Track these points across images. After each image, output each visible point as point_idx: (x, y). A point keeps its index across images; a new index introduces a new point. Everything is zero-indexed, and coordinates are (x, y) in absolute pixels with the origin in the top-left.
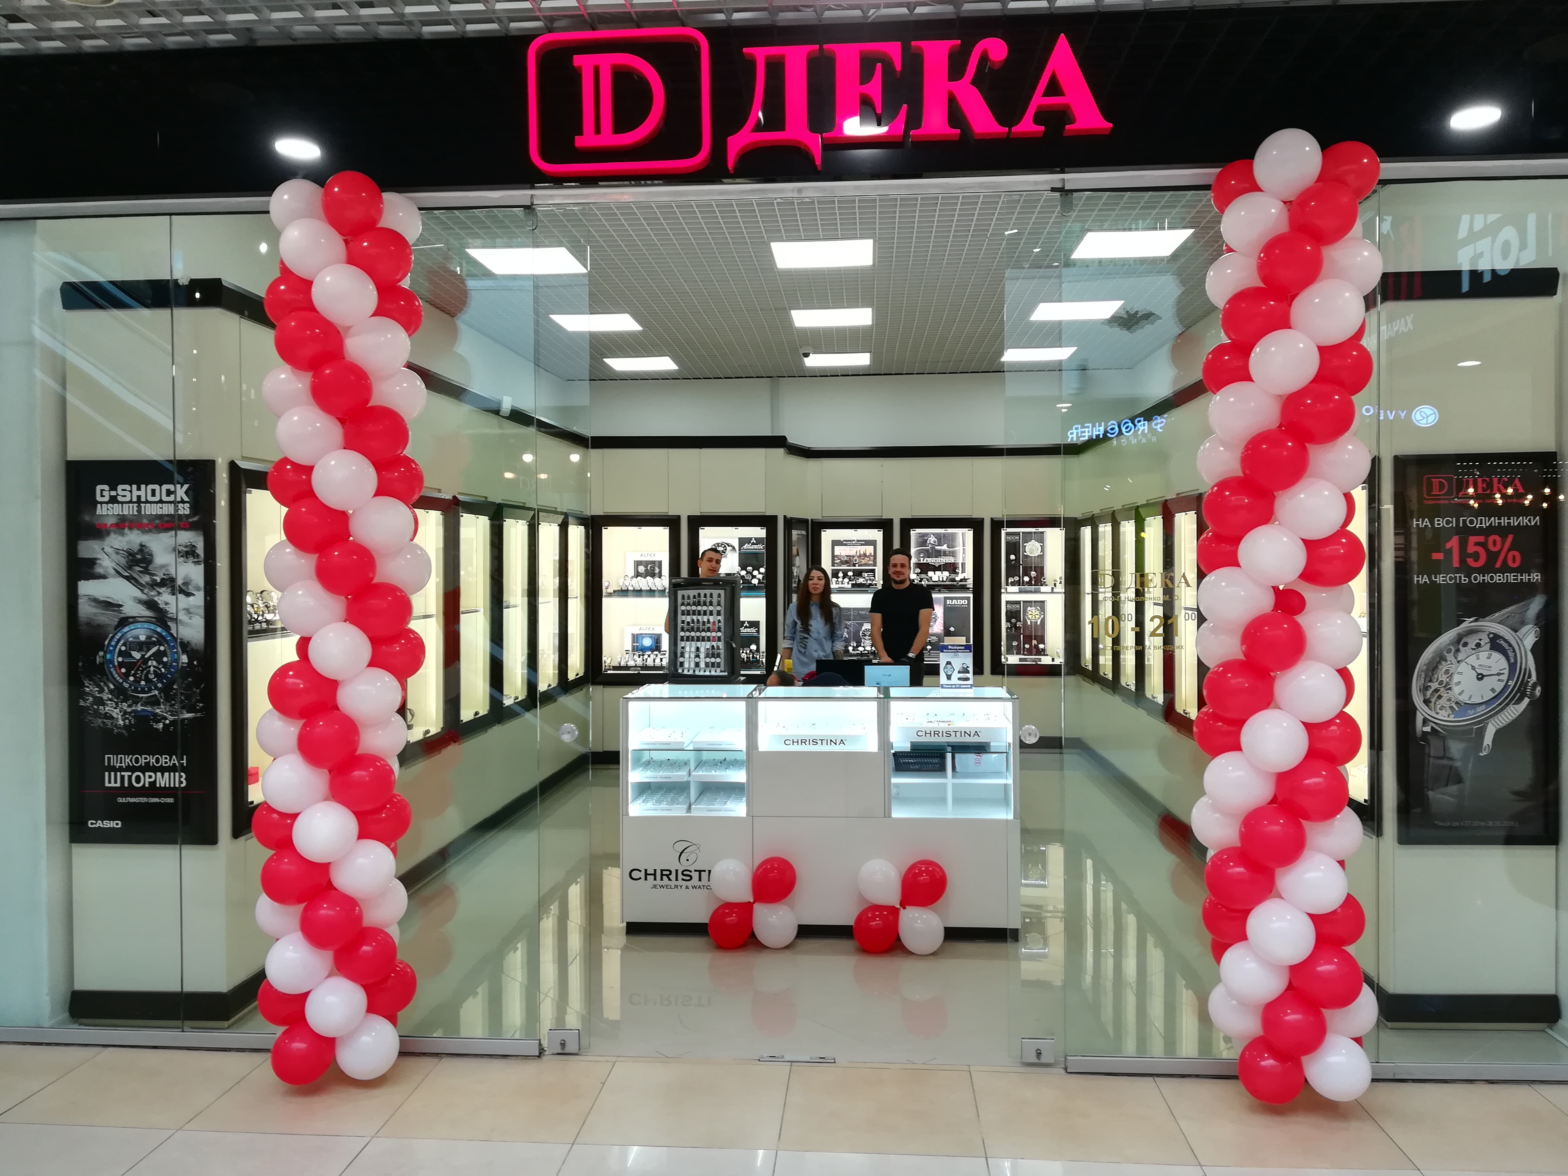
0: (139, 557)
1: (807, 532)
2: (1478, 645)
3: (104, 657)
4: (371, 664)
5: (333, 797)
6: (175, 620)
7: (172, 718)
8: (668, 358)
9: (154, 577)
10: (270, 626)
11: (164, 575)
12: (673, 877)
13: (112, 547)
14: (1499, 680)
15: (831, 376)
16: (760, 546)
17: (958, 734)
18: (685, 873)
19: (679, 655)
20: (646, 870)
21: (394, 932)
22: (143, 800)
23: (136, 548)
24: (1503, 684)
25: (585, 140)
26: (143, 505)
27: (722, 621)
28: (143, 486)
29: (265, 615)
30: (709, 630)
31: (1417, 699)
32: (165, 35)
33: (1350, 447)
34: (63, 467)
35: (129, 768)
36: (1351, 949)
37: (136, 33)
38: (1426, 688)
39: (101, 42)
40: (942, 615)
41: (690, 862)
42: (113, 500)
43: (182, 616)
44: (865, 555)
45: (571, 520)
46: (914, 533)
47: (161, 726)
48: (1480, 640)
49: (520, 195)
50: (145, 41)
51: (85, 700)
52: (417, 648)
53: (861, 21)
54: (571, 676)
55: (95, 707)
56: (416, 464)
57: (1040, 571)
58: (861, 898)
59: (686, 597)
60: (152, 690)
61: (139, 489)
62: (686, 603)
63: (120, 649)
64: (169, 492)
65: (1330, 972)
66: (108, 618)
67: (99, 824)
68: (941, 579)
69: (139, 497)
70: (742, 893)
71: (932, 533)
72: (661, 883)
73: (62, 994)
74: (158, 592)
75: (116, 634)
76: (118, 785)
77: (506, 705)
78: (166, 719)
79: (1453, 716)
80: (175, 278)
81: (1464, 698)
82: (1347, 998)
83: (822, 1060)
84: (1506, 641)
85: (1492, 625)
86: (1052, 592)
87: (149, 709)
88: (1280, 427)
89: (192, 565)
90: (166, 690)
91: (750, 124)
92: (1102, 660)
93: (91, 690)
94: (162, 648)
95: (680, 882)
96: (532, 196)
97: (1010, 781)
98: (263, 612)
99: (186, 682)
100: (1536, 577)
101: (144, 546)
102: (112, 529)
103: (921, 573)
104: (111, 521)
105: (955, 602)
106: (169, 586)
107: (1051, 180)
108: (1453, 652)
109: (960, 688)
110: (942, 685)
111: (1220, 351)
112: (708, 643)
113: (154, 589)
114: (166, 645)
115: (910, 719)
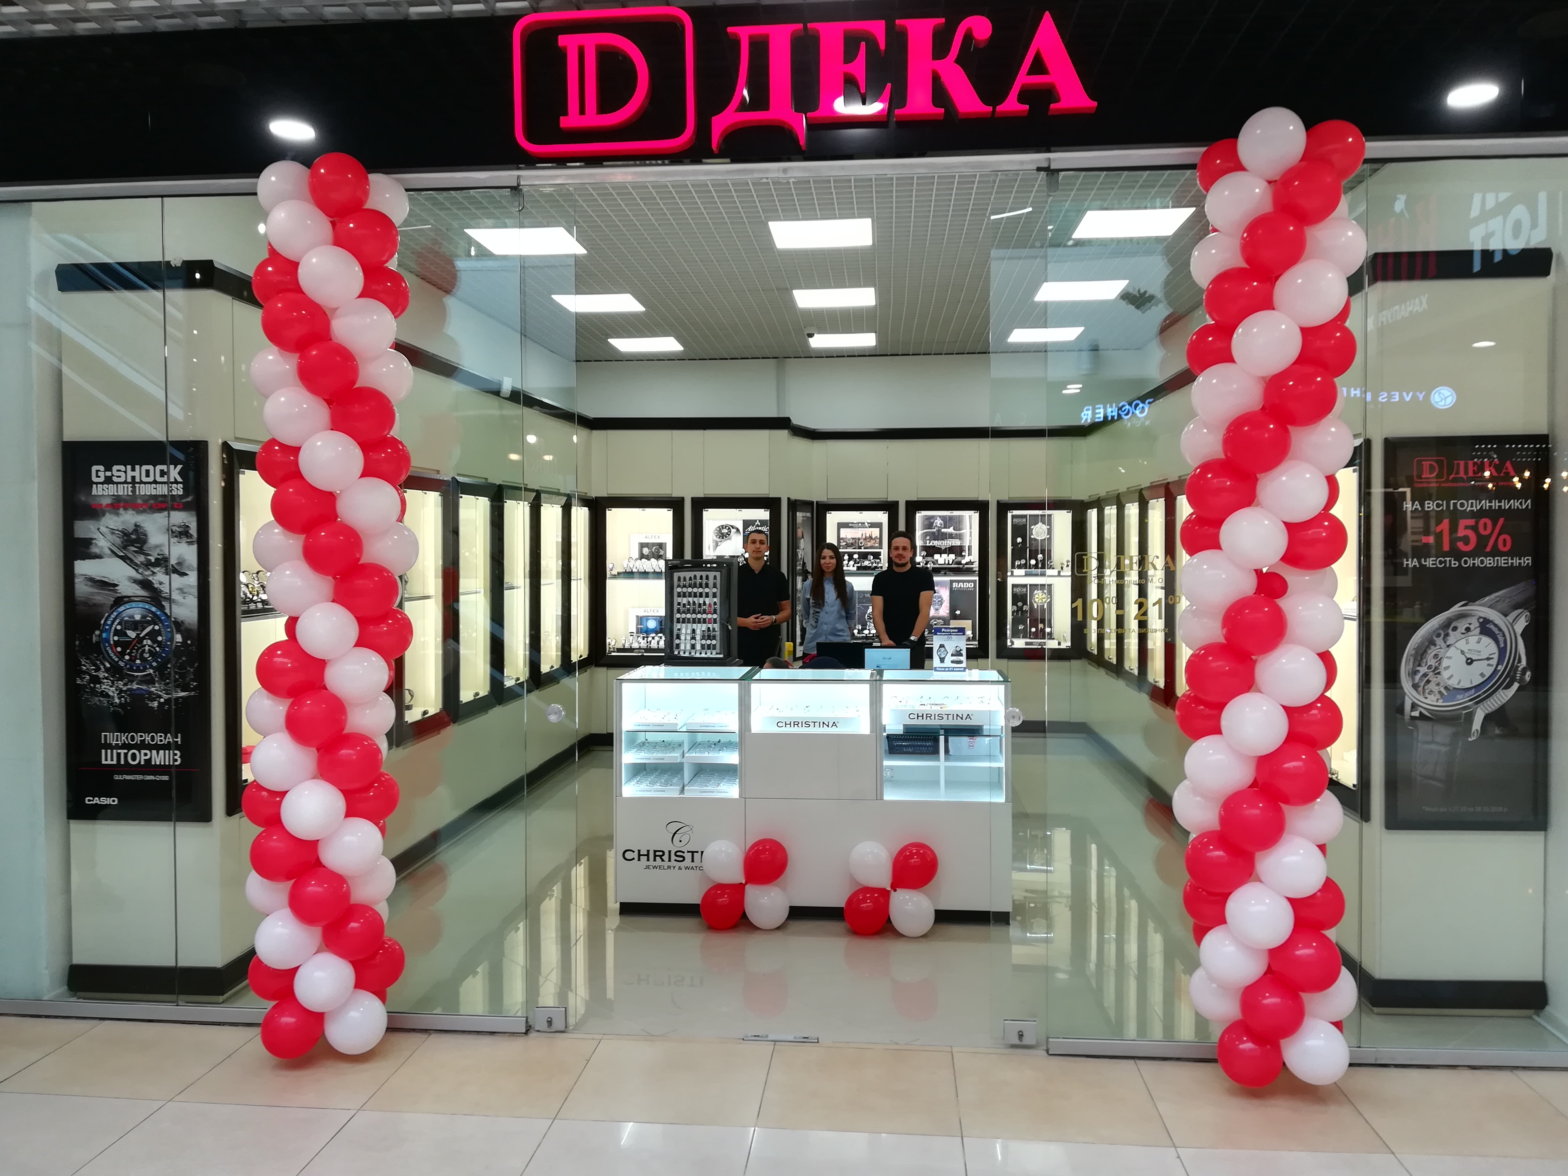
0: (133, 537)
2: (1468, 630)
3: (100, 636)
4: (358, 644)
5: (321, 775)
6: (169, 600)
7: (166, 696)
8: (672, 338)
9: (149, 557)
10: (266, 607)
11: (158, 555)
12: (666, 857)
13: (107, 527)
14: (1489, 665)
15: (837, 357)
17: (950, 717)
18: (678, 854)
19: (675, 637)
20: (639, 851)
21: (383, 909)
22: (139, 777)
23: (131, 528)
24: (1492, 669)
25: (570, 121)
26: (137, 485)
27: (718, 604)
28: (137, 467)
29: (260, 596)
30: (704, 612)
31: (1406, 683)
32: (158, 18)
33: (1333, 429)
34: (60, 446)
35: (125, 746)
36: (1331, 934)
37: (126, 16)
38: (1415, 672)
39: (92, 25)
40: (947, 598)
41: (683, 843)
42: (108, 481)
43: (175, 596)
44: (871, 537)
45: (575, 501)
46: (920, 516)
47: (156, 704)
48: (1470, 624)
49: (506, 176)
50: (135, 23)
51: (82, 679)
52: (405, 626)
54: (575, 658)
55: (92, 685)
56: (402, 445)
57: (1047, 553)
58: (853, 879)
59: (682, 579)
60: (147, 668)
61: (133, 470)
62: (682, 585)
63: (116, 628)
64: (163, 473)
65: (1308, 956)
66: (104, 598)
67: (96, 801)
68: (947, 562)
69: (133, 478)
70: (734, 874)
71: (939, 516)
72: (655, 864)
73: (61, 968)
74: (152, 571)
75: (112, 613)
76: (115, 762)
77: (507, 686)
78: (160, 697)
79: (1442, 701)
80: (167, 259)
81: (1453, 683)
82: (1326, 981)
83: (805, 1040)
84: (1496, 625)
85: (1481, 610)
86: (1059, 575)
87: (144, 687)
88: (1262, 408)
89: (186, 545)
90: (161, 669)
91: (735, 103)
92: (1107, 644)
93: (87, 669)
94: (157, 627)
95: (673, 863)
96: (519, 177)
97: (1002, 764)
98: (257, 591)
99: (181, 661)
100: (1527, 561)
101: (139, 526)
102: (107, 509)
103: (926, 556)
104: (106, 501)
105: (961, 585)
106: (163, 565)
107: (1038, 160)
108: (1442, 636)
109: (953, 671)
110: (936, 668)
111: (1205, 331)
112: (704, 625)
113: (149, 569)
114: (160, 625)
115: (904, 702)
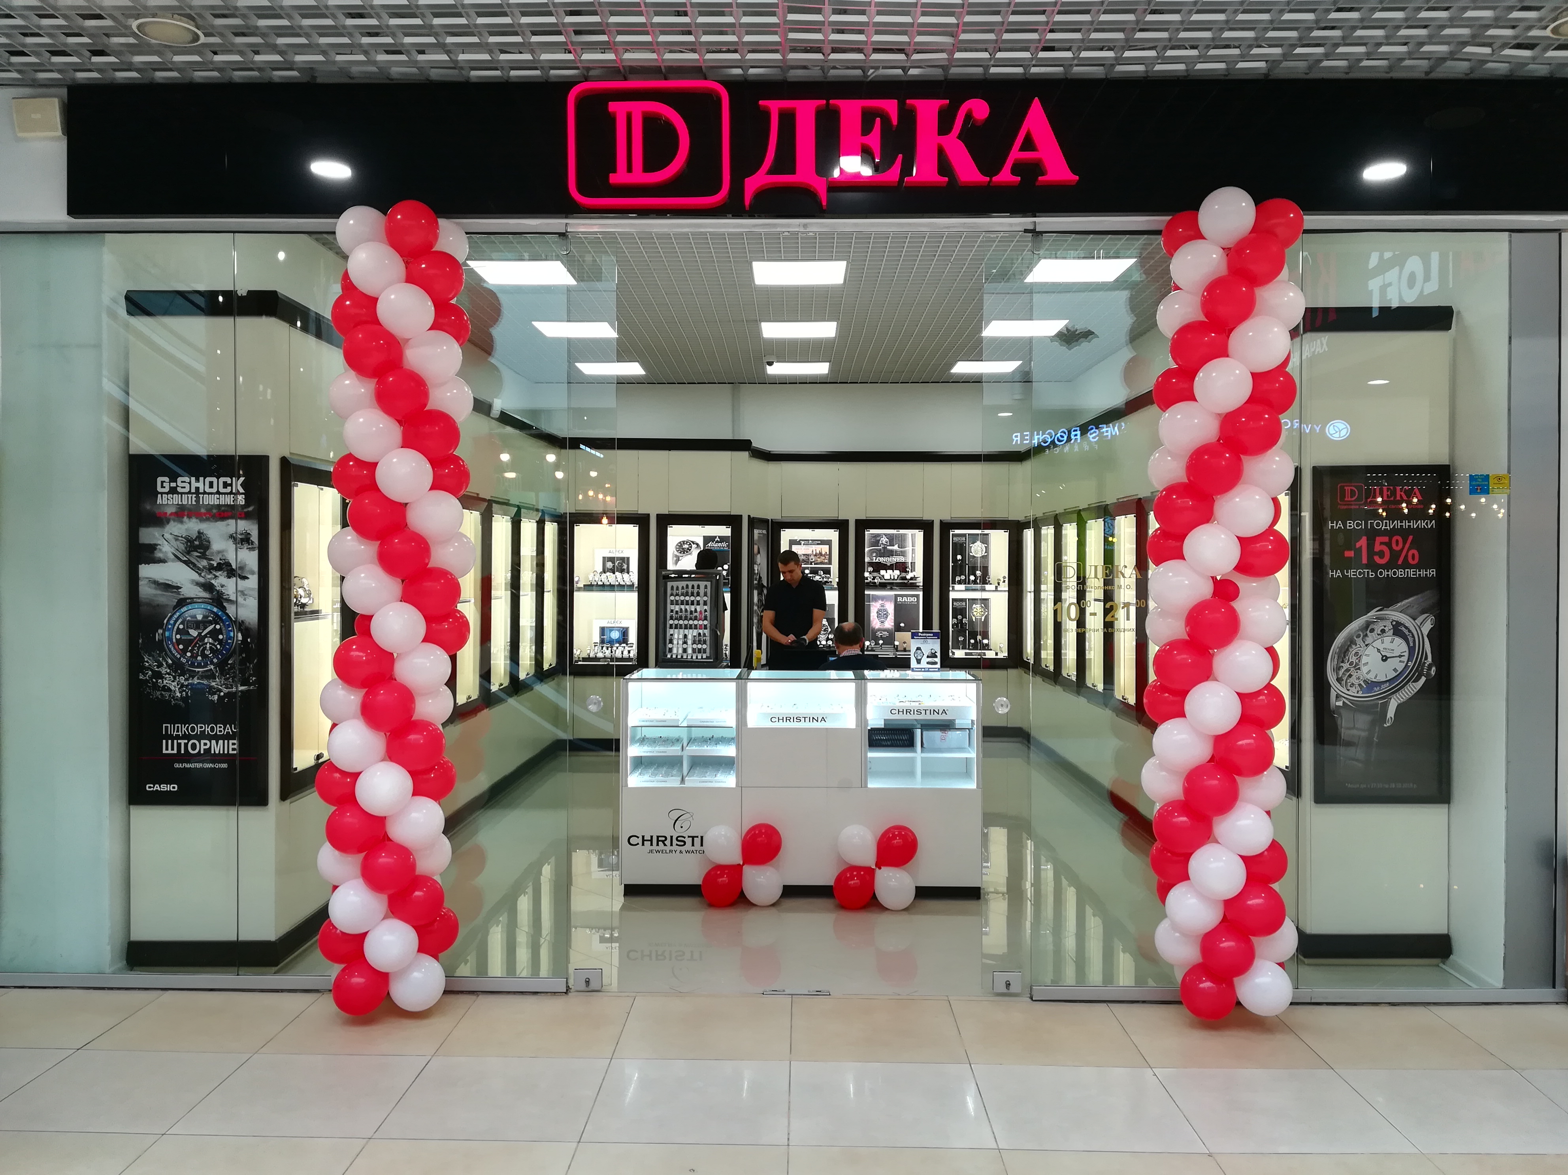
0: (197, 543)
1: (768, 532)
2: (1383, 631)
3: (163, 634)
4: (426, 640)
5: (390, 757)
6: (231, 601)
7: (226, 691)
8: (637, 364)
9: (211, 562)
10: (305, 609)
11: (220, 560)
12: (668, 842)
13: (171, 534)
14: (1400, 661)
16: (724, 544)
17: (928, 712)
18: (679, 839)
19: (668, 641)
20: (643, 837)
21: (441, 879)
22: (197, 765)
23: (194, 535)
24: (1404, 664)
25: (619, 177)
26: (201, 496)
27: (708, 610)
28: (201, 479)
30: (696, 618)
31: (1331, 677)
32: (234, 70)
33: (1277, 459)
34: (127, 458)
35: (185, 737)
36: (1276, 886)
37: (208, 67)
38: (1339, 668)
39: (175, 75)
40: (893, 612)
41: (684, 828)
42: (173, 491)
43: (237, 598)
44: (821, 554)
45: (547, 518)
46: (869, 533)
47: (216, 697)
48: (1385, 626)
49: (556, 223)
50: (215, 74)
51: (144, 674)
52: (463, 625)
53: (861, 79)
54: (546, 667)
55: (154, 680)
56: (463, 461)
57: (985, 570)
58: (841, 859)
59: (675, 589)
60: (208, 664)
61: (197, 481)
62: (675, 593)
63: (178, 627)
64: (225, 485)
65: (1258, 905)
66: (167, 599)
67: (157, 787)
68: (892, 578)
69: (197, 489)
70: (732, 855)
71: (884, 534)
72: (658, 848)
73: (120, 942)
74: (214, 575)
75: (175, 613)
76: (175, 752)
77: (493, 691)
78: (221, 691)
79: (1361, 692)
80: (236, 289)
81: (1371, 677)
82: (1271, 927)
83: (818, 993)
84: (1406, 628)
85: (1394, 614)
86: (996, 590)
87: (205, 682)
88: (1219, 440)
89: (247, 551)
90: (222, 665)
91: (763, 168)
92: (1043, 654)
93: (150, 665)
94: (218, 627)
95: (675, 847)
96: (567, 223)
97: (972, 754)
99: (241, 657)
100: (1432, 572)
101: (202, 533)
102: (173, 517)
103: (873, 572)
104: (170, 510)
105: (905, 599)
106: (225, 569)
107: (1025, 223)
108: (1362, 636)
109: (929, 671)
110: (913, 668)
111: (1168, 374)
112: (695, 631)
113: (211, 573)
114: (221, 624)
115: (883, 700)
